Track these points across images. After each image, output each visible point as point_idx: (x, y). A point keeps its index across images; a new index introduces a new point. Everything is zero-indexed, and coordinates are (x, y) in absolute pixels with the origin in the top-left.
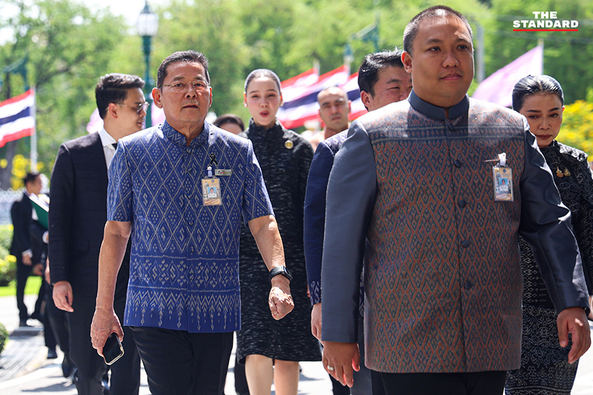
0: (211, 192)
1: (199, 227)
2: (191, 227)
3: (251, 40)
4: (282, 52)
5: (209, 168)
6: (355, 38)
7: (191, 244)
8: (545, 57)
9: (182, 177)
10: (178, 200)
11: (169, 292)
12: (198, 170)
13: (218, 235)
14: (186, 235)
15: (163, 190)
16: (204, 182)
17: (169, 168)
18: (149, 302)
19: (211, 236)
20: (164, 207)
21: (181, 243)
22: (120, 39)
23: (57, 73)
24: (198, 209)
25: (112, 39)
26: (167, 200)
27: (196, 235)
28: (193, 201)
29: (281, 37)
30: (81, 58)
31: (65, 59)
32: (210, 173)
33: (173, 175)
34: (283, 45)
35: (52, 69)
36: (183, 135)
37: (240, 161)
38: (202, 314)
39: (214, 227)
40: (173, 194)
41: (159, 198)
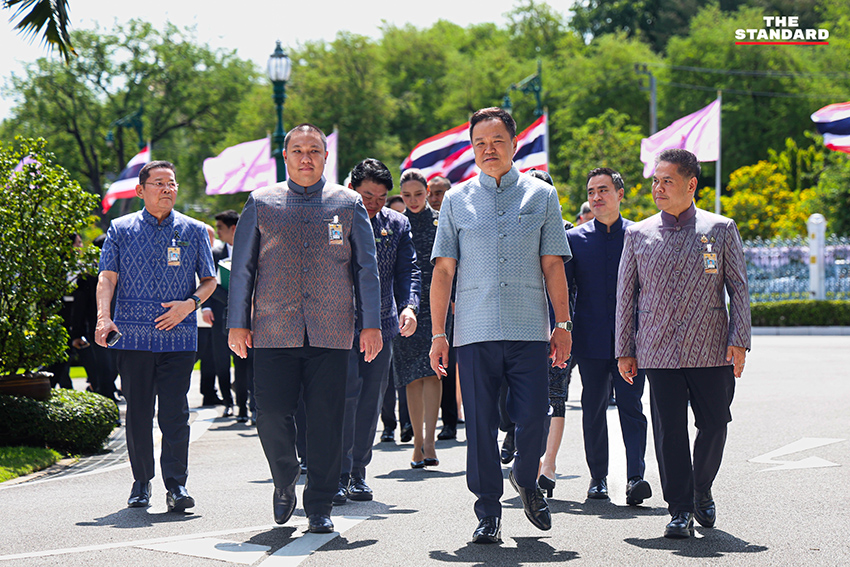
0: (174, 256)
1: (164, 280)
2: (159, 280)
3: (398, 91)
4: (432, 104)
5: (174, 240)
6: (514, 88)
7: (158, 292)
8: (723, 112)
9: (154, 246)
10: (150, 262)
11: (142, 325)
12: (166, 241)
13: (178, 287)
14: (155, 286)
15: (141, 255)
16: (170, 249)
17: (145, 240)
18: (127, 332)
19: (173, 287)
20: (141, 266)
21: (151, 292)
22: (249, 88)
23: (177, 126)
24: (164, 268)
25: (240, 88)
26: (143, 261)
27: (162, 286)
28: (161, 263)
29: (431, 86)
30: (204, 109)
31: (185, 111)
32: (174, 244)
33: (148, 245)
34: (434, 97)
35: (171, 122)
36: (156, 218)
37: (195, 237)
38: (164, 340)
39: (175, 281)
40: (147, 258)
41: (137, 260)
